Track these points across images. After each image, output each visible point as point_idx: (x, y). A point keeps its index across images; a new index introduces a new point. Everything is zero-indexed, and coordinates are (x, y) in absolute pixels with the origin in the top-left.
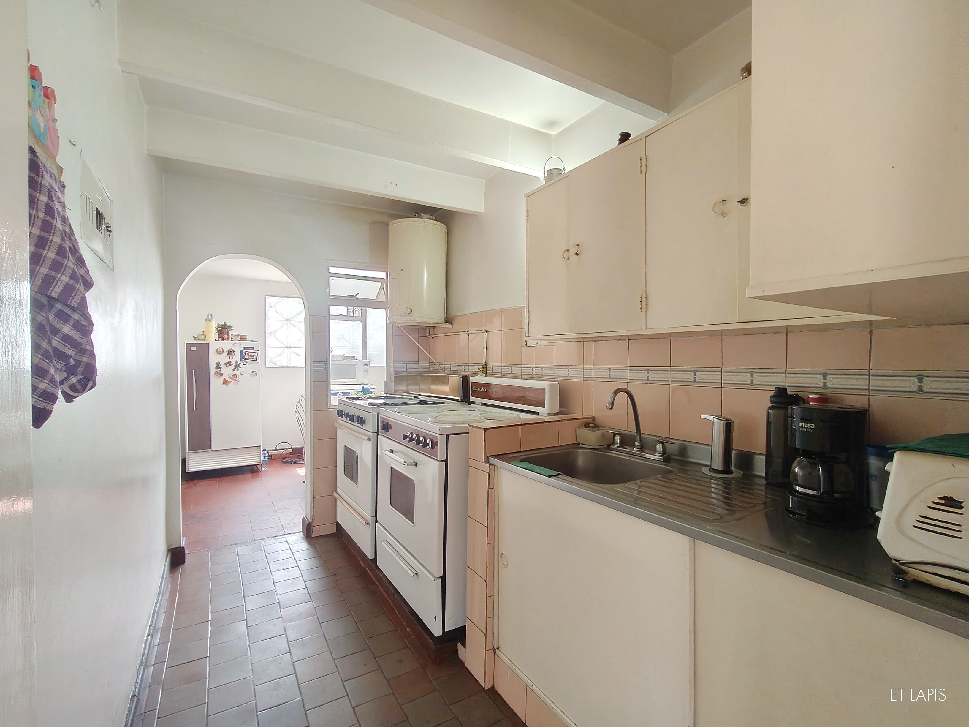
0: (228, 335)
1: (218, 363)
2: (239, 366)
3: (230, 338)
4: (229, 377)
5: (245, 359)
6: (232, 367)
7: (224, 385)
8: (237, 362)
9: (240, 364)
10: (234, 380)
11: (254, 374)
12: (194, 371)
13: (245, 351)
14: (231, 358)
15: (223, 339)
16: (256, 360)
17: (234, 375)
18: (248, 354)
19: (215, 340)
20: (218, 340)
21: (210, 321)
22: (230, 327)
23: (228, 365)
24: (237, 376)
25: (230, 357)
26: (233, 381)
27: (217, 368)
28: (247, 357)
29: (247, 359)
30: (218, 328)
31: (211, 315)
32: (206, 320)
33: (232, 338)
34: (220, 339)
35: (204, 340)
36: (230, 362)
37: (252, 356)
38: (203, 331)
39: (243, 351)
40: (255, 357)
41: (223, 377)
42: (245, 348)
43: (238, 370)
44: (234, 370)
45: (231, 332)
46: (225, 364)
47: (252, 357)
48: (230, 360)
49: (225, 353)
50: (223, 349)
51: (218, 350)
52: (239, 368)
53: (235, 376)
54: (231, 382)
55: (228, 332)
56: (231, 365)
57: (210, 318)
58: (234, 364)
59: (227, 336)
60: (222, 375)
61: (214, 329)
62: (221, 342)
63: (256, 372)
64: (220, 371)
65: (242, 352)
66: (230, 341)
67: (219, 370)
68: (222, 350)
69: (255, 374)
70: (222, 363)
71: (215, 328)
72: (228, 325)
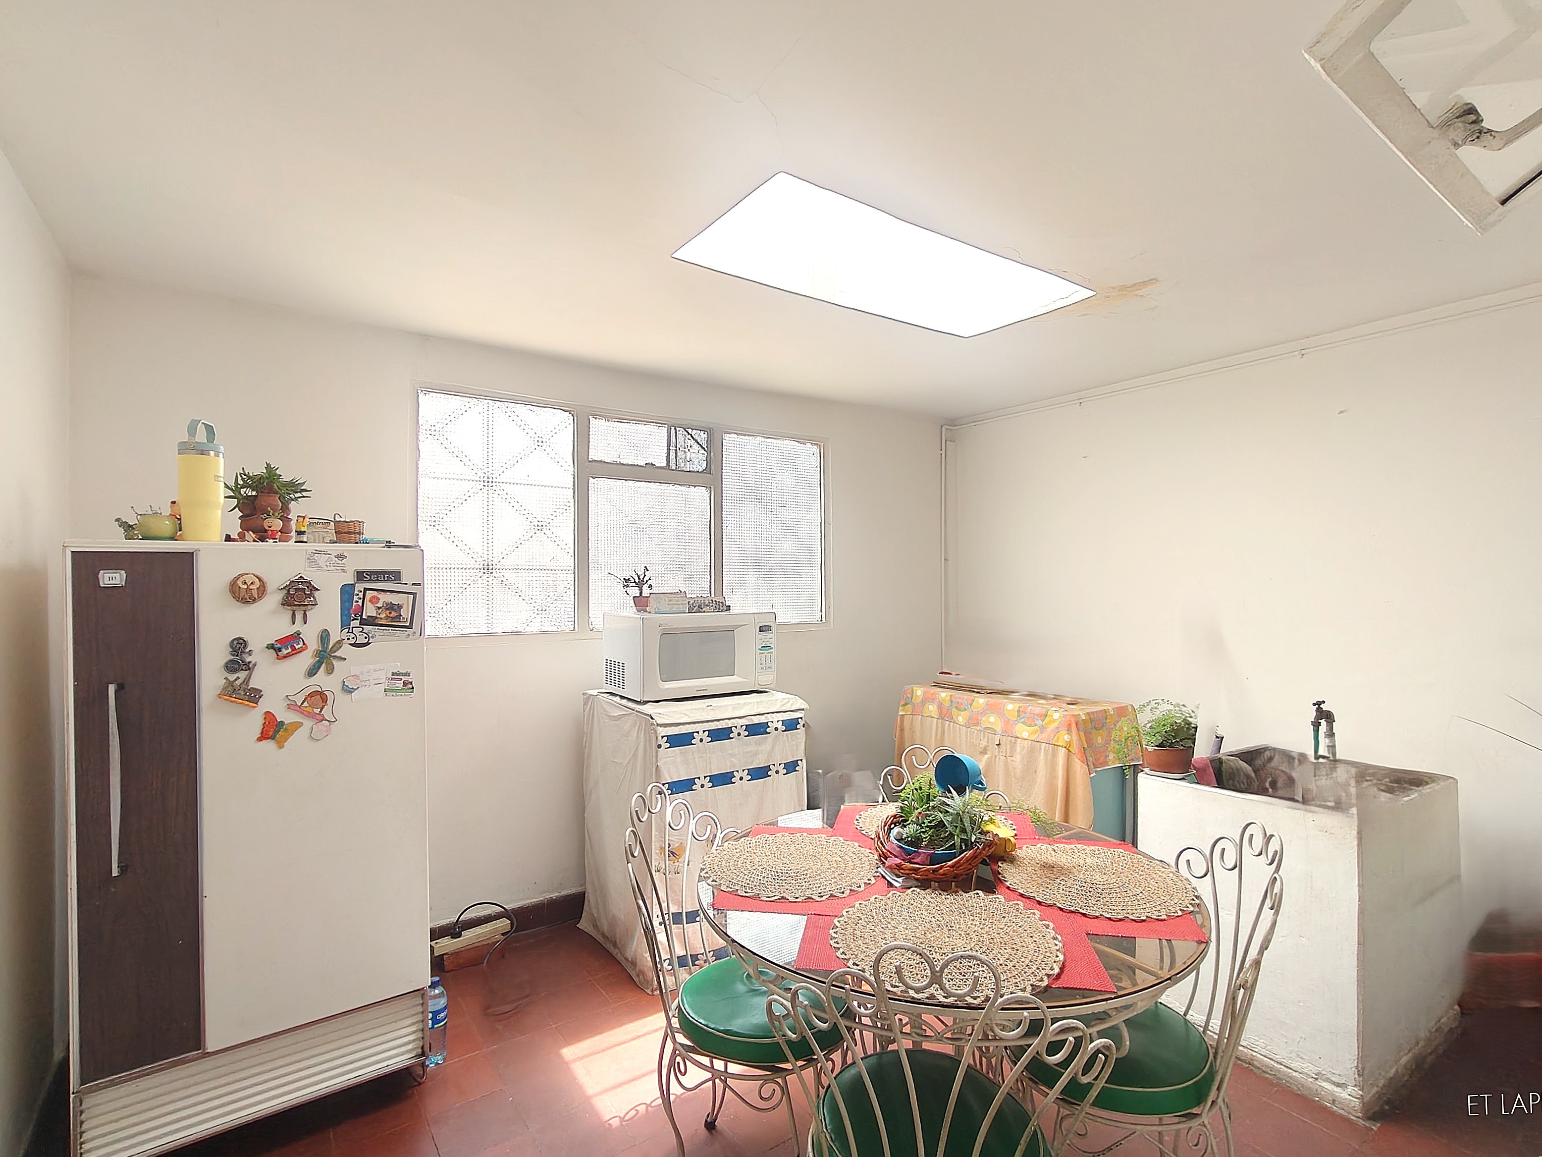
0: (286, 520)
1: (239, 646)
2: (337, 654)
3: (293, 534)
4: (292, 706)
5: (363, 622)
6: (306, 659)
7: (264, 742)
8: (324, 636)
9: (340, 643)
10: (310, 715)
11: (400, 684)
12: (112, 689)
13: (360, 587)
14: (299, 617)
15: (263, 535)
16: (410, 627)
17: (311, 695)
18: (374, 600)
19: (228, 538)
20: (242, 537)
21: (202, 453)
22: (295, 488)
23: (285, 652)
24: (324, 700)
25: (294, 615)
26: (308, 723)
27: (232, 667)
28: (370, 611)
29: (371, 621)
30: (243, 491)
31: (209, 429)
32: (185, 448)
33: (300, 533)
34: (250, 535)
35: (173, 538)
36: (296, 636)
37: (390, 607)
38: (173, 503)
39: (353, 585)
40: (405, 613)
41: (264, 705)
42: (360, 576)
43: (330, 671)
44: (312, 672)
45: (296, 509)
46: (271, 647)
47: (394, 614)
48: (298, 627)
49: (273, 599)
50: (260, 580)
51: (239, 583)
52: (335, 662)
53: (320, 697)
54: (300, 725)
55: (285, 509)
56: (301, 650)
57: (201, 436)
58: (313, 644)
59: (278, 524)
60: (254, 696)
61: (222, 491)
62: (251, 546)
63: (408, 674)
64: (247, 680)
65: (347, 591)
66: (292, 542)
67: (242, 675)
68: (258, 583)
69: (405, 684)
70: (257, 645)
71: (226, 486)
72: (286, 478)
